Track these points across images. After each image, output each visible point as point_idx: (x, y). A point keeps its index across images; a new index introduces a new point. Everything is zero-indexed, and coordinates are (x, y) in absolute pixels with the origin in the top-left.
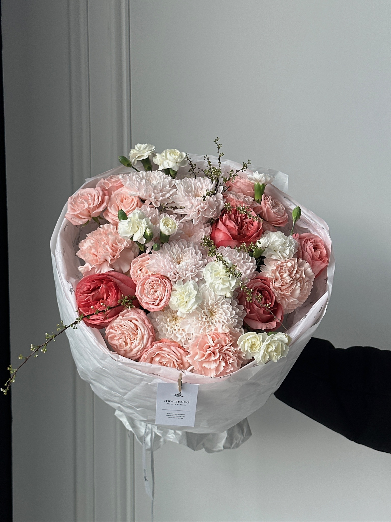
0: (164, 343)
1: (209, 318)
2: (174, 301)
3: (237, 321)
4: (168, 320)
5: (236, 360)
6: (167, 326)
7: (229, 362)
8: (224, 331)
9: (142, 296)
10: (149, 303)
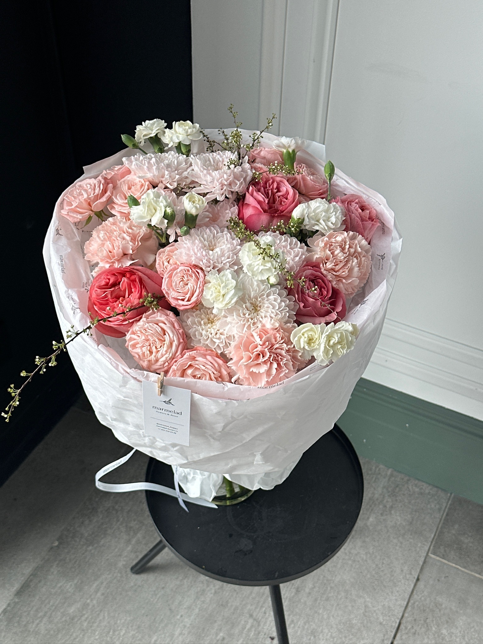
0: (198, 351)
1: (254, 314)
2: (209, 295)
3: (288, 314)
4: (202, 322)
5: (291, 360)
6: (201, 329)
7: (281, 363)
8: (273, 325)
9: (169, 289)
10: (179, 298)
